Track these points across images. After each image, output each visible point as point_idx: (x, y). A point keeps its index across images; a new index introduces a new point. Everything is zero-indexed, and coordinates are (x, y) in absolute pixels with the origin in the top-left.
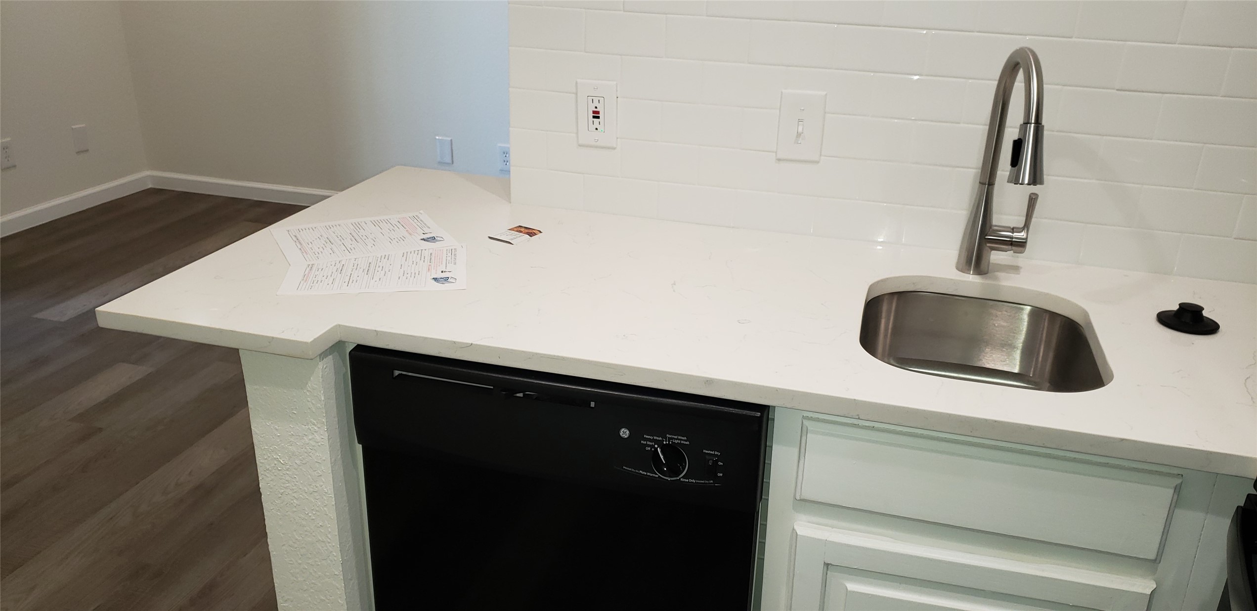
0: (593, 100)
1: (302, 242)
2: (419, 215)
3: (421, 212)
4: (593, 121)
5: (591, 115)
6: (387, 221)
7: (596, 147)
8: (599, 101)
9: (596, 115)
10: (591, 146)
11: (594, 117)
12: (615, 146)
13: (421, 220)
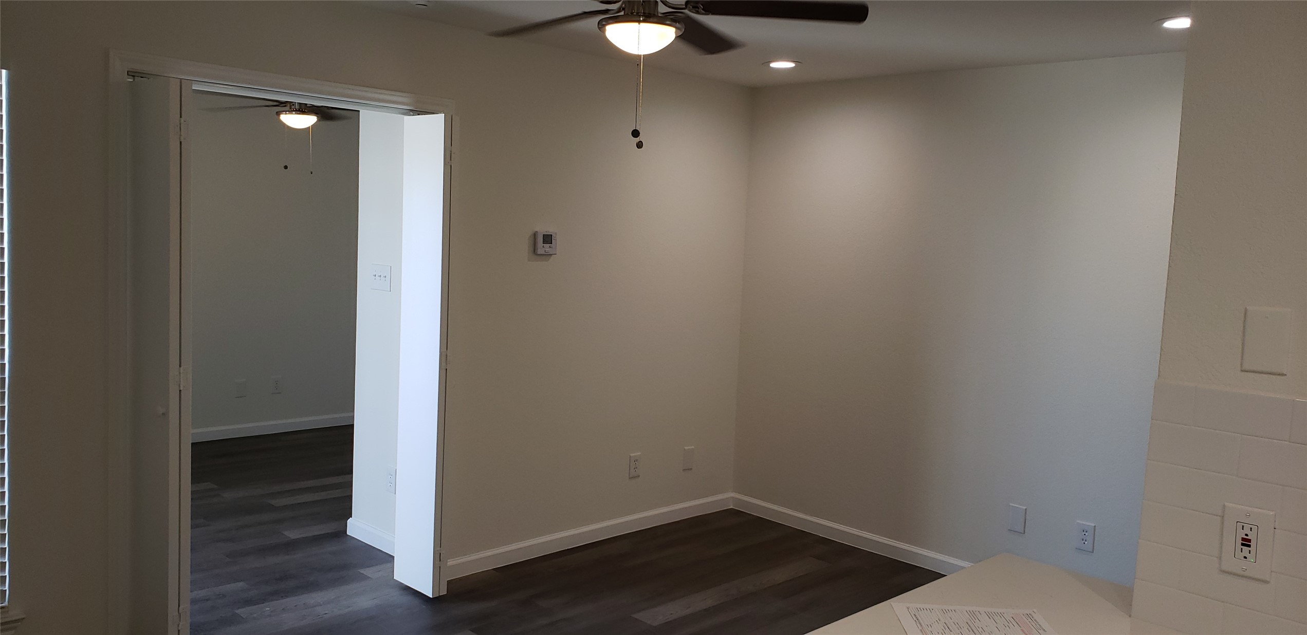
0: (1243, 526)
1: (923, 624)
2: (1033, 614)
3: (1035, 610)
4: (1242, 549)
5: (1240, 541)
6: (1001, 615)
7: (1243, 576)
8: (1251, 528)
9: (1246, 542)
10: (1238, 575)
11: (1243, 544)
12: (1268, 580)
13: (1035, 620)
